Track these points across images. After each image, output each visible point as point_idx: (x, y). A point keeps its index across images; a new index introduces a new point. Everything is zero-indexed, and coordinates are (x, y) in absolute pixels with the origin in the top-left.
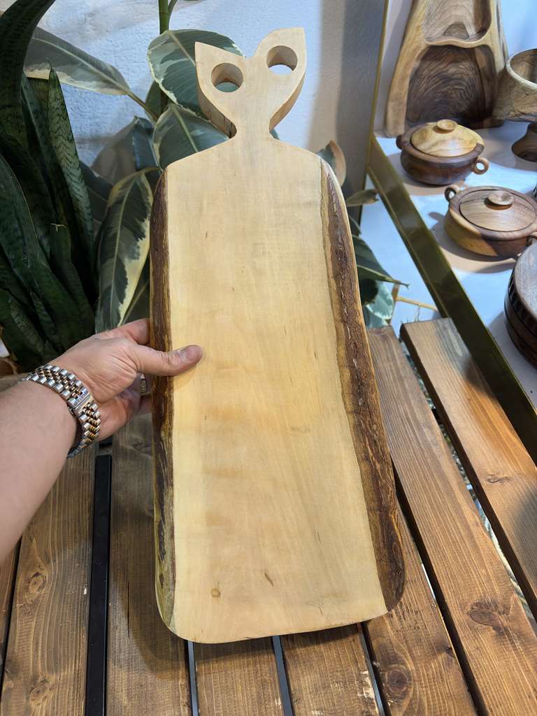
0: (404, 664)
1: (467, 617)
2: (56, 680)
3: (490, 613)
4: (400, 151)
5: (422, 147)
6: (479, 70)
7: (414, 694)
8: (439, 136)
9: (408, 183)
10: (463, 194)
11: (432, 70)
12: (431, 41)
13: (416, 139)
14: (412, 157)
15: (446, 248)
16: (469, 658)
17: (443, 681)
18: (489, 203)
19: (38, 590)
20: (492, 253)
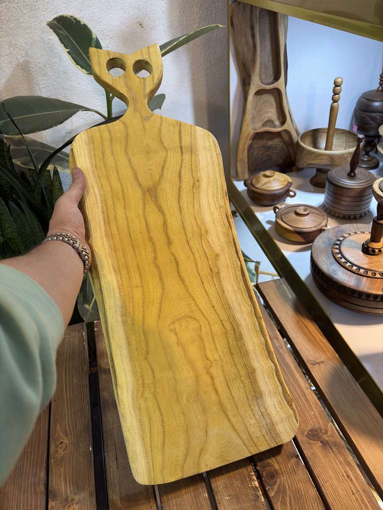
0: (273, 466)
1: (306, 438)
2: (79, 498)
3: (318, 434)
4: (246, 188)
5: (258, 186)
7: (280, 482)
8: (266, 180)
9: (253, 206)
10: (283, 209)
11: (259, 144)
12: (256, 130)
13: (254, 182)
14: (253, 192)
15: (277, 240)
16: (308, 459)
17: (295, 473)
18: (297, 214)
19: (63, 451)
20: (302, 240)
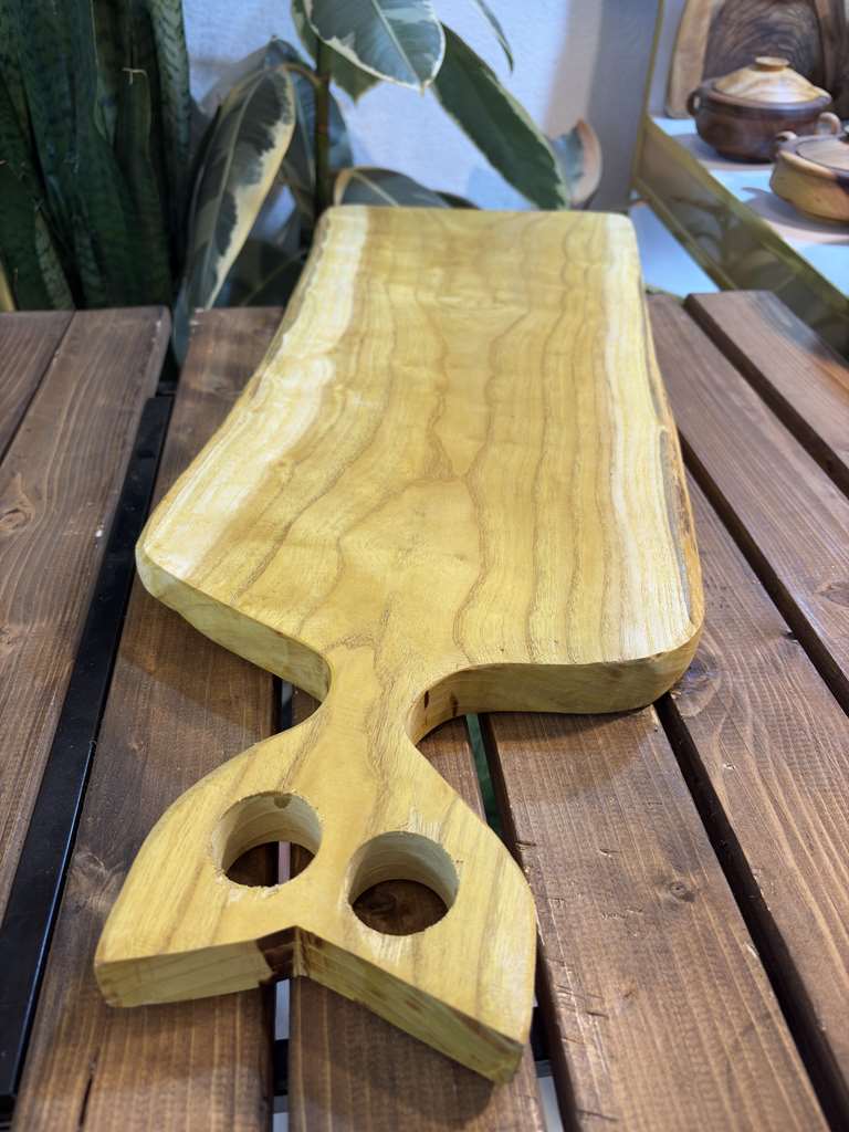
1: (822, 598)
2: (22, 631)
5: (731, 91)
6: (818, 21)
7: (723, 685)
8: (759, 75)
11: (744, 13)
13: (722, 83)
14: (717, 105)
16: (828, 647)
17: (779, 673)
19: (14, 528)
